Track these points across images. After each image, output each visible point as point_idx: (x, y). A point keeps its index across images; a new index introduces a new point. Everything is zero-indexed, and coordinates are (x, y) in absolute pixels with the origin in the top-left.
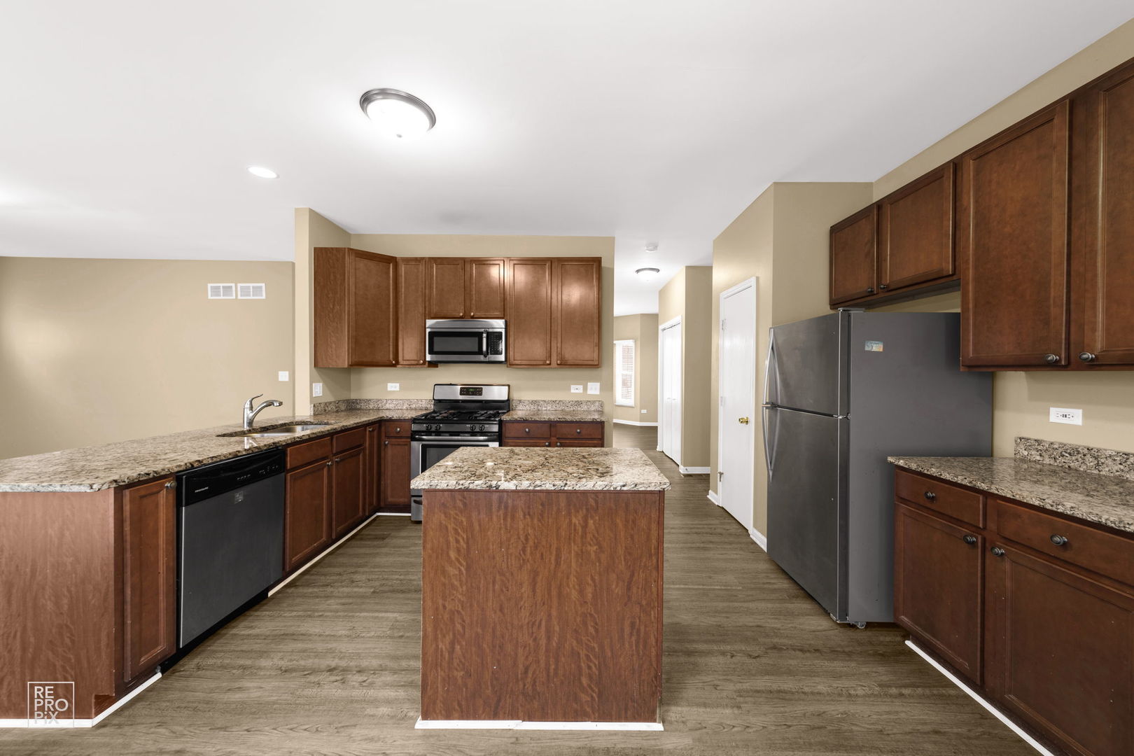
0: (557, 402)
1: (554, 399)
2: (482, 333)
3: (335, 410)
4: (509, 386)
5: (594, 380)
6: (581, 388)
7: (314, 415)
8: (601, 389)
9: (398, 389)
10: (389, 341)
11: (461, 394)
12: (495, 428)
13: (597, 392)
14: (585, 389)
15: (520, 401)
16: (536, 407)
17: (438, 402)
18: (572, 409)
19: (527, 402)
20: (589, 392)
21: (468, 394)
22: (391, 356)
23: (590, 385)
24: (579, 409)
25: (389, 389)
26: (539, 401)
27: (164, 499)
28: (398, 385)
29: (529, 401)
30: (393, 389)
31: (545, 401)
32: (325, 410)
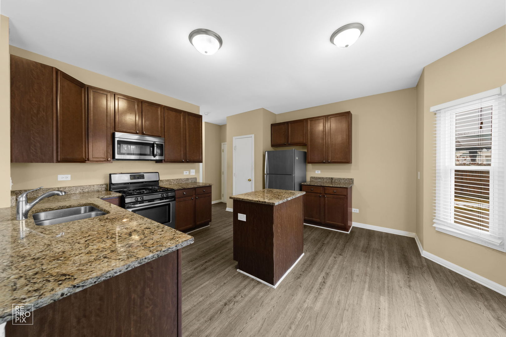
0: (179, 180)
2: (153, 144)
4: (158, 173)
5: (193, 168)
6: (188, 172)
8: (196, 172)
10: (82, 144)
11: (130, 179)
12: (173, 194)
13: (194, 174)
16: (169, 183)
20: (191, 174)
21: (135, 179)
22: (84, 155)
23: (191, 171)
24: (187, 182)
26: (170, 180)
31: (173, 180)
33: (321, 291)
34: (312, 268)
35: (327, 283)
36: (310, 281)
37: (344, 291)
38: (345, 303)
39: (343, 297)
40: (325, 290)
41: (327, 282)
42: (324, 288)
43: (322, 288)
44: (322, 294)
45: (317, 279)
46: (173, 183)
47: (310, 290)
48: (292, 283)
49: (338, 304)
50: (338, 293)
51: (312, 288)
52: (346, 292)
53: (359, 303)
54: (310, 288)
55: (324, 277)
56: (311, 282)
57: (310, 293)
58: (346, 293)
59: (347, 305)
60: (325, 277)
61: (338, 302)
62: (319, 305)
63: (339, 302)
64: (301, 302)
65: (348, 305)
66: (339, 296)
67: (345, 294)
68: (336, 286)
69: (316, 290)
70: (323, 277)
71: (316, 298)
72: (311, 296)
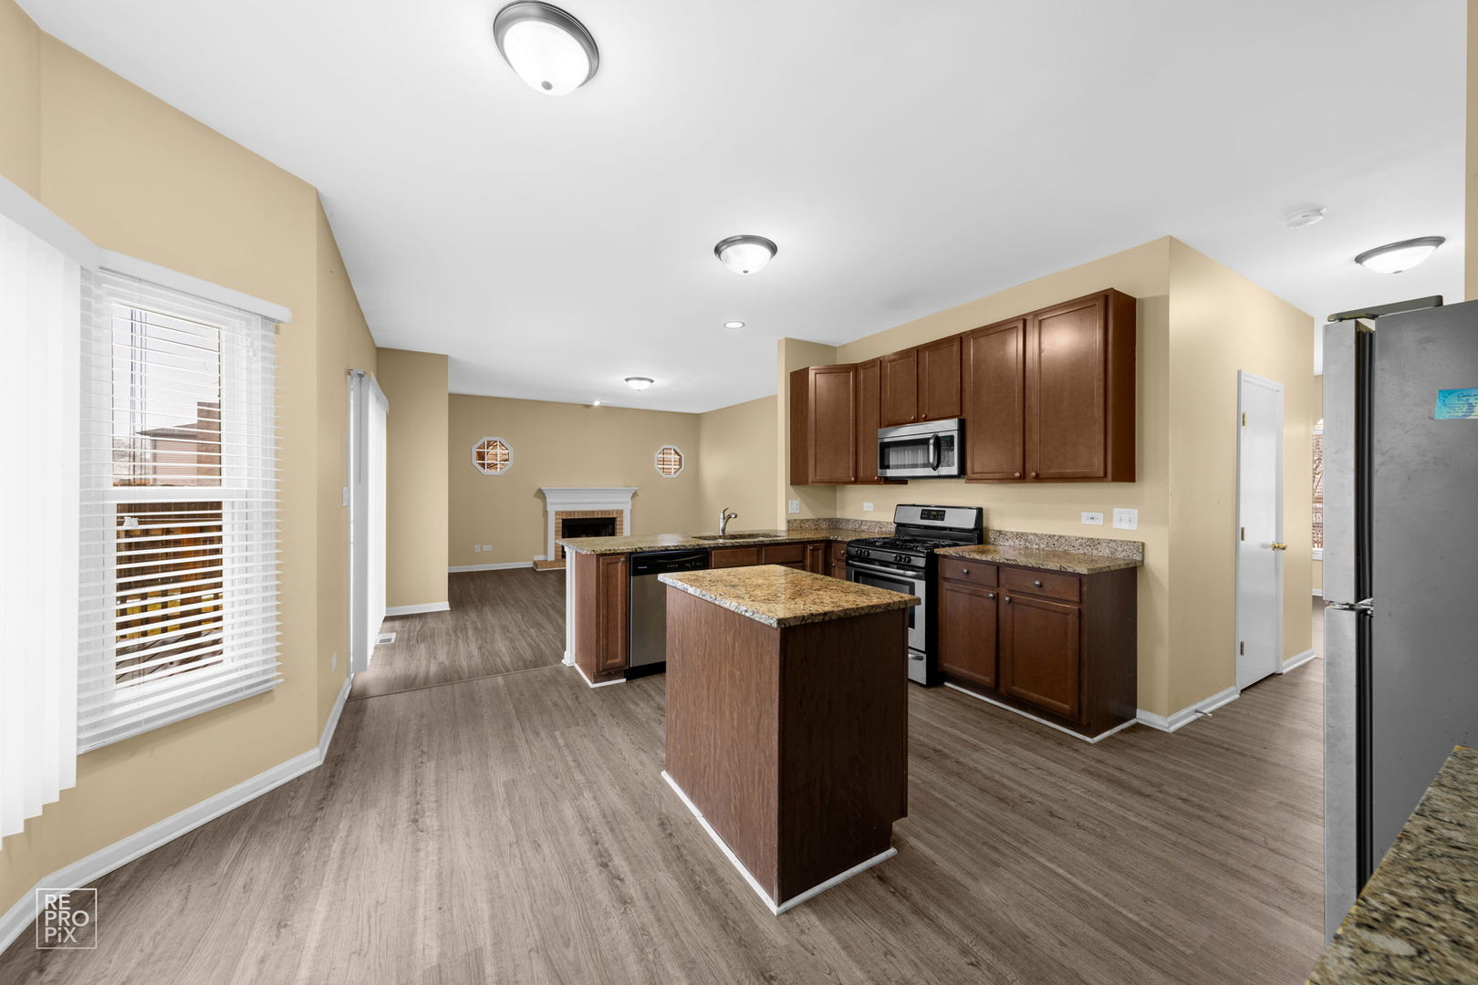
0: (1057, 538)
1: (1053, 533)
2: (929, 439)
3: (813, 527)
4: (980, 511)
5: (1126, 505)
6: (1100, 516)
7: (789, 530)
8: (1140, 522)
9: (872, 509)
10: (849, 456)
11: (922, 518)
12: (921, 562)
13: (1132, 526)
14: (1109, 518)
15: (1000, 532)
16: (1022, 543)
17: (899, 525)
18: (1081, 551)
19: (1009, 535)
20: (1116, 525)
21: (928, 518)
22: (851, 473)
23: (1117, 512)
24: (1095, 552)
25: (865, 509)
26: (1027, 535)
27: (620, 568)
28: (872, 505)
29: (1012, 533)
30: (868, 509)
31: (1036, 535)
32: (801, 527)
33: (589, 838)
34: (678, 879)
35: (597, 871)
36: (635, 839)
37: (543, 885)
38: (524, 855)
39: (535, 865)
40: (585, 847)
41: (601, 872)
42: (592, 850)
43: (595, 848)
44: (581, 835)
45: (627, 859)
46: (1035, 547)
47: (608, 822)
48: (657, 805)
49: (535, 841)
50: (554, 866)
51: (612, 830)
52: (538, 885)
53: (494, 881)
54: (615, 826)
55: (621, 880)
56: (630, 840)
57: (604, 816)
58: (534, 883)
59: (519, 856)
60: (618, 882)
61: (539, 845)
62: (569, 812)
63: (537, 846)
64: (599, 793)
65: (515, 856)
66: (545, 860)
67: (536, 878)
68: (570, 880)
69: (601, 831)
70: (622, 876)
71: (584, 818)
72: (594, 813)
